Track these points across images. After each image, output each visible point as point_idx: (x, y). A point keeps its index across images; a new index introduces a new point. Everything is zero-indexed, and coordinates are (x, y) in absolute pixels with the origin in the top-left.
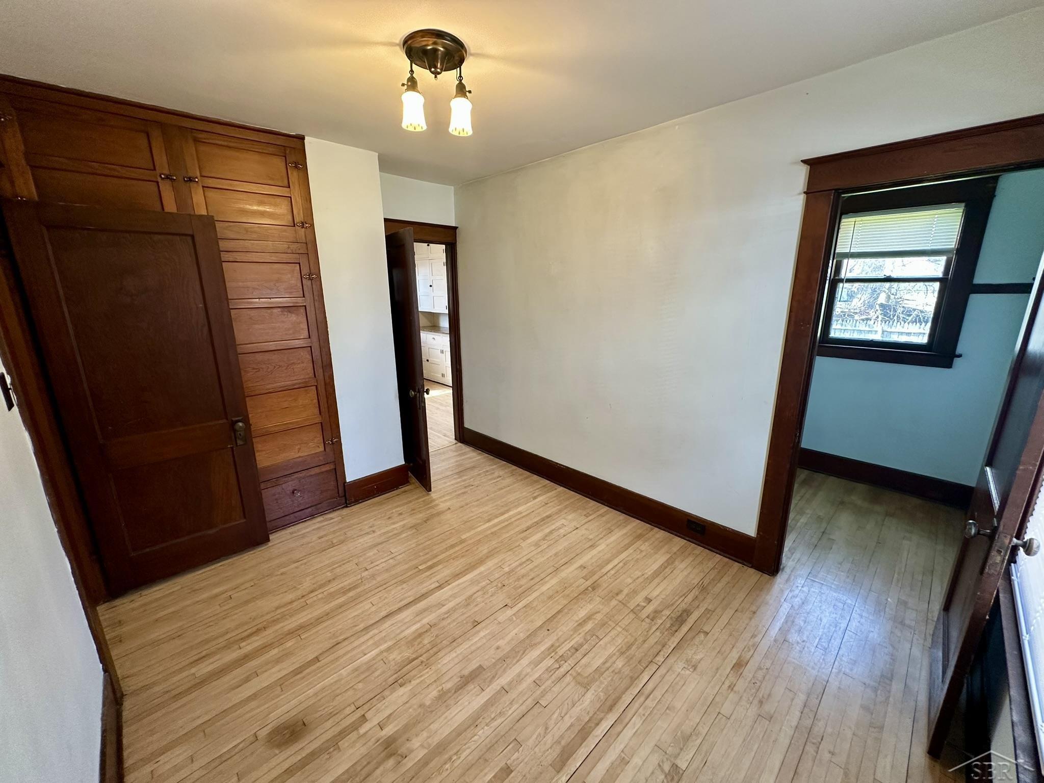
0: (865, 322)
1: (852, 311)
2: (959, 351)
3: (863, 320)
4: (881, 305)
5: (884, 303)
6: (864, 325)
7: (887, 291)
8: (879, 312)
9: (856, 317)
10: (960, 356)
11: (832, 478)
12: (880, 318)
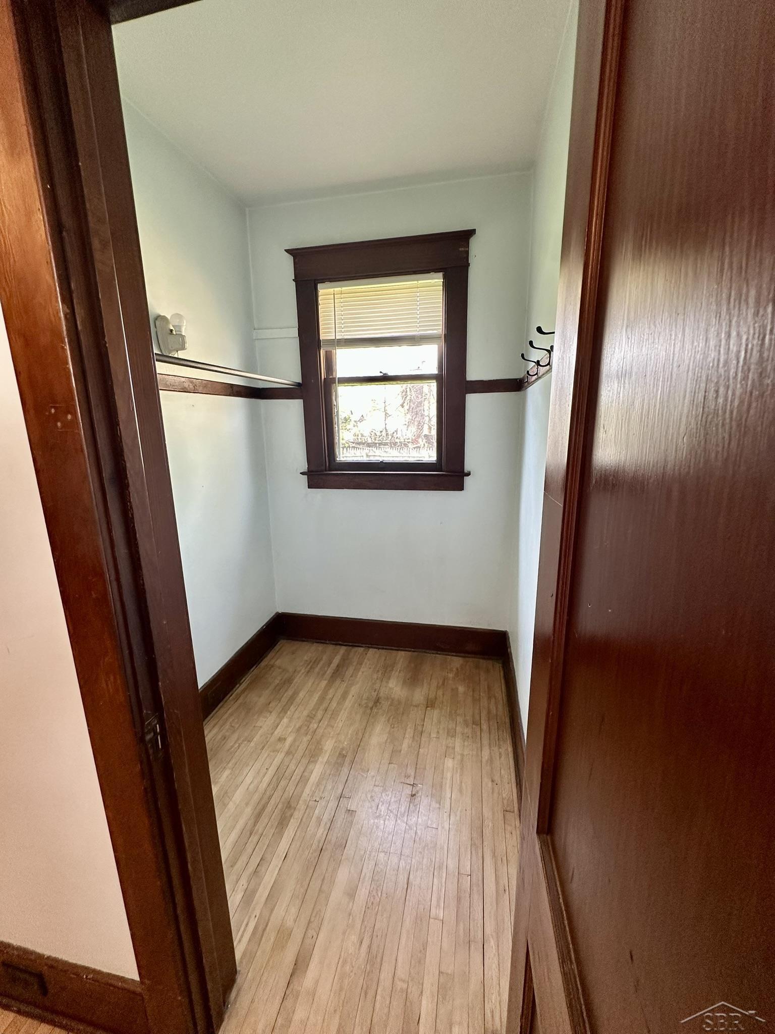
0: (416, 449)
1: (406, 440)
2: (467, 468)
3: (414, 448)
4: (426, 436)
5: (427, 433)
6: (415, 452)
7: (428, 423)
8: (424, 441)
9: (410, 445)
10: (468, 474)
11: (371, 652)
12: (426, 445)
